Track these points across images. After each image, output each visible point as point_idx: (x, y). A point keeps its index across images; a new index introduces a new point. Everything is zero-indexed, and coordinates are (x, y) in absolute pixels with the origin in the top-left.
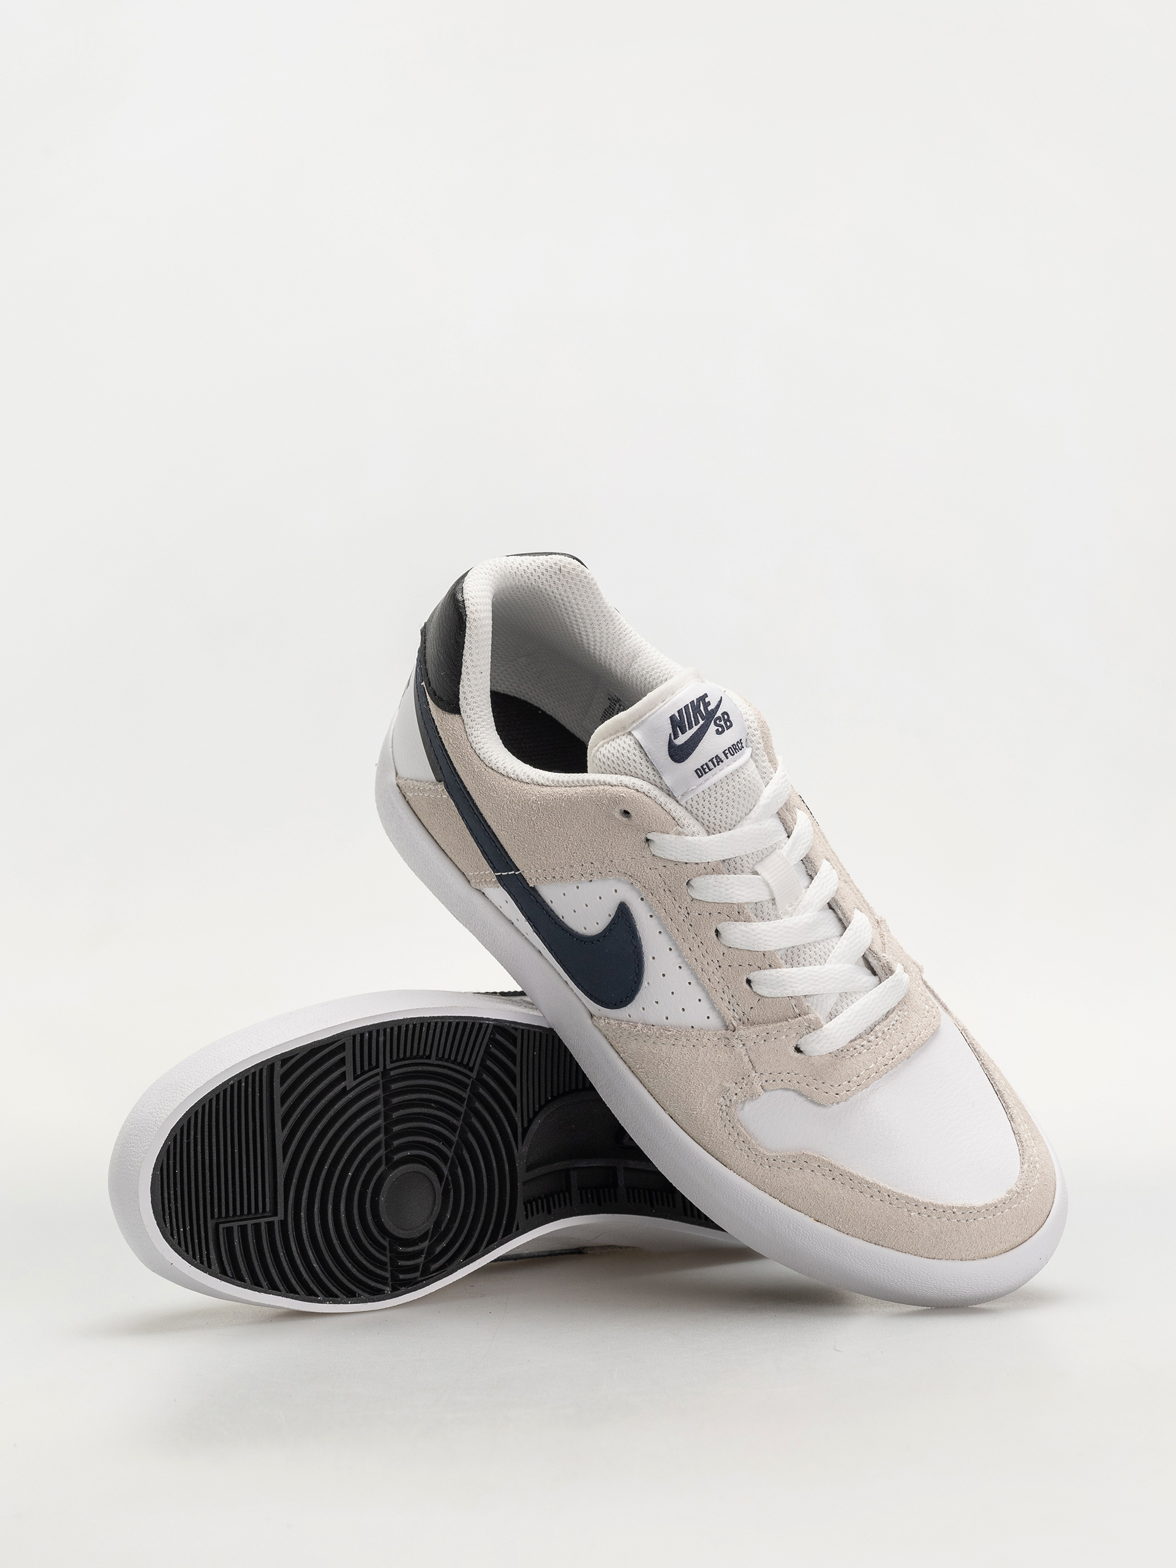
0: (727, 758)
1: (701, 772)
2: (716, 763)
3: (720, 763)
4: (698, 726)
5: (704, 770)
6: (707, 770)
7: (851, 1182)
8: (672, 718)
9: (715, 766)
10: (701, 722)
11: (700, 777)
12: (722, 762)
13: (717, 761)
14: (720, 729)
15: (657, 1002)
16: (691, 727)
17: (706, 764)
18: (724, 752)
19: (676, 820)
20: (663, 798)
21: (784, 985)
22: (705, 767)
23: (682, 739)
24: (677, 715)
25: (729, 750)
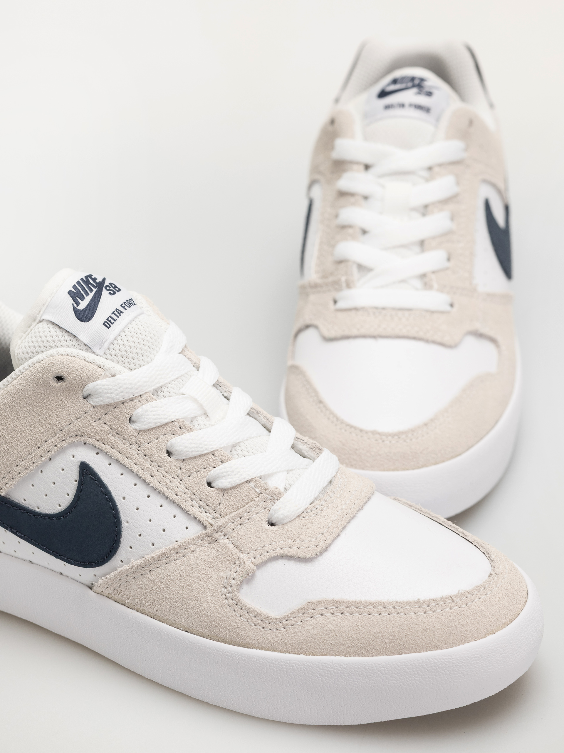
0: (126, 309)
1: (108, 323)
2: (118, 315)
3: (121, 314)
4: (93, 293)
5: (110, 321)
6: (112, 321)
7: (358, 609)
8: (70, 293)
9: (118, 317)
10: (95, 290)
11: (108, 328)
12: (123, 313)
13: (118, 313)
14: (112, 292)
15: (140, 535)
16: (87, 294)
17: (110, 317)
18: (121, 305)
19: (102, 367)
20: (84, 354)
21: (239, 472)
22: (110, 319)
23: (83, 305)
24: (73, 290)
25: (125, 304)
